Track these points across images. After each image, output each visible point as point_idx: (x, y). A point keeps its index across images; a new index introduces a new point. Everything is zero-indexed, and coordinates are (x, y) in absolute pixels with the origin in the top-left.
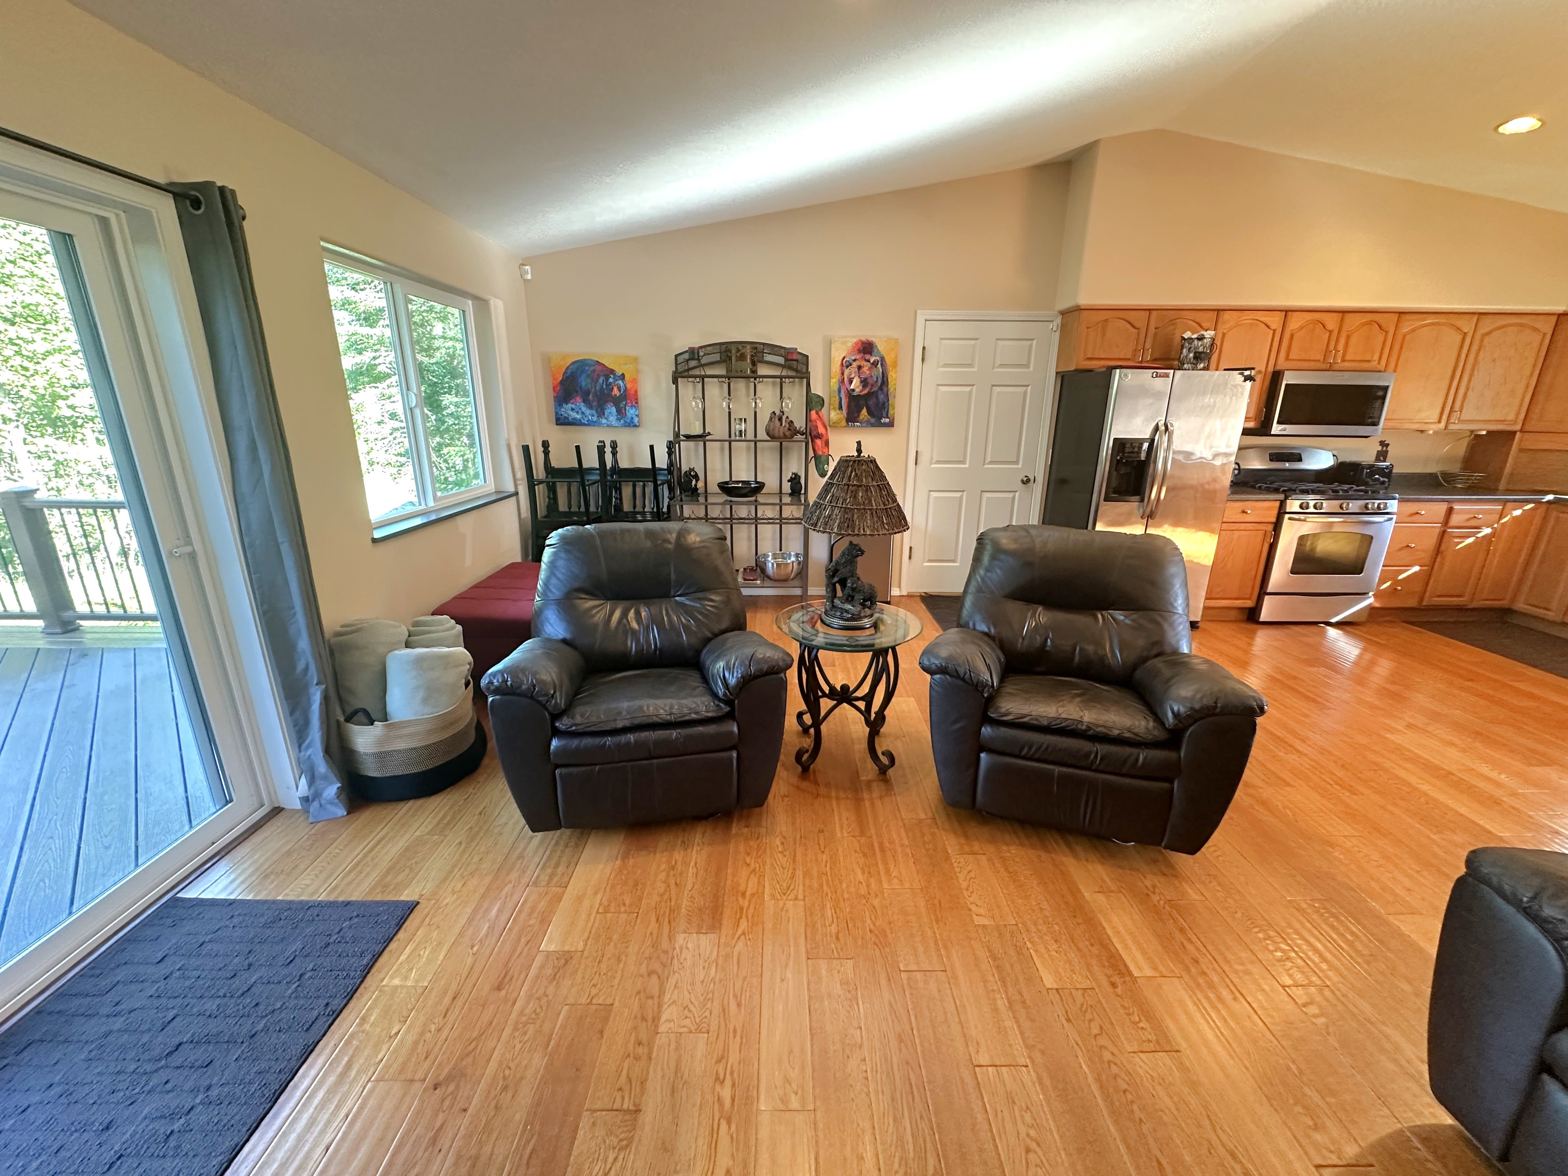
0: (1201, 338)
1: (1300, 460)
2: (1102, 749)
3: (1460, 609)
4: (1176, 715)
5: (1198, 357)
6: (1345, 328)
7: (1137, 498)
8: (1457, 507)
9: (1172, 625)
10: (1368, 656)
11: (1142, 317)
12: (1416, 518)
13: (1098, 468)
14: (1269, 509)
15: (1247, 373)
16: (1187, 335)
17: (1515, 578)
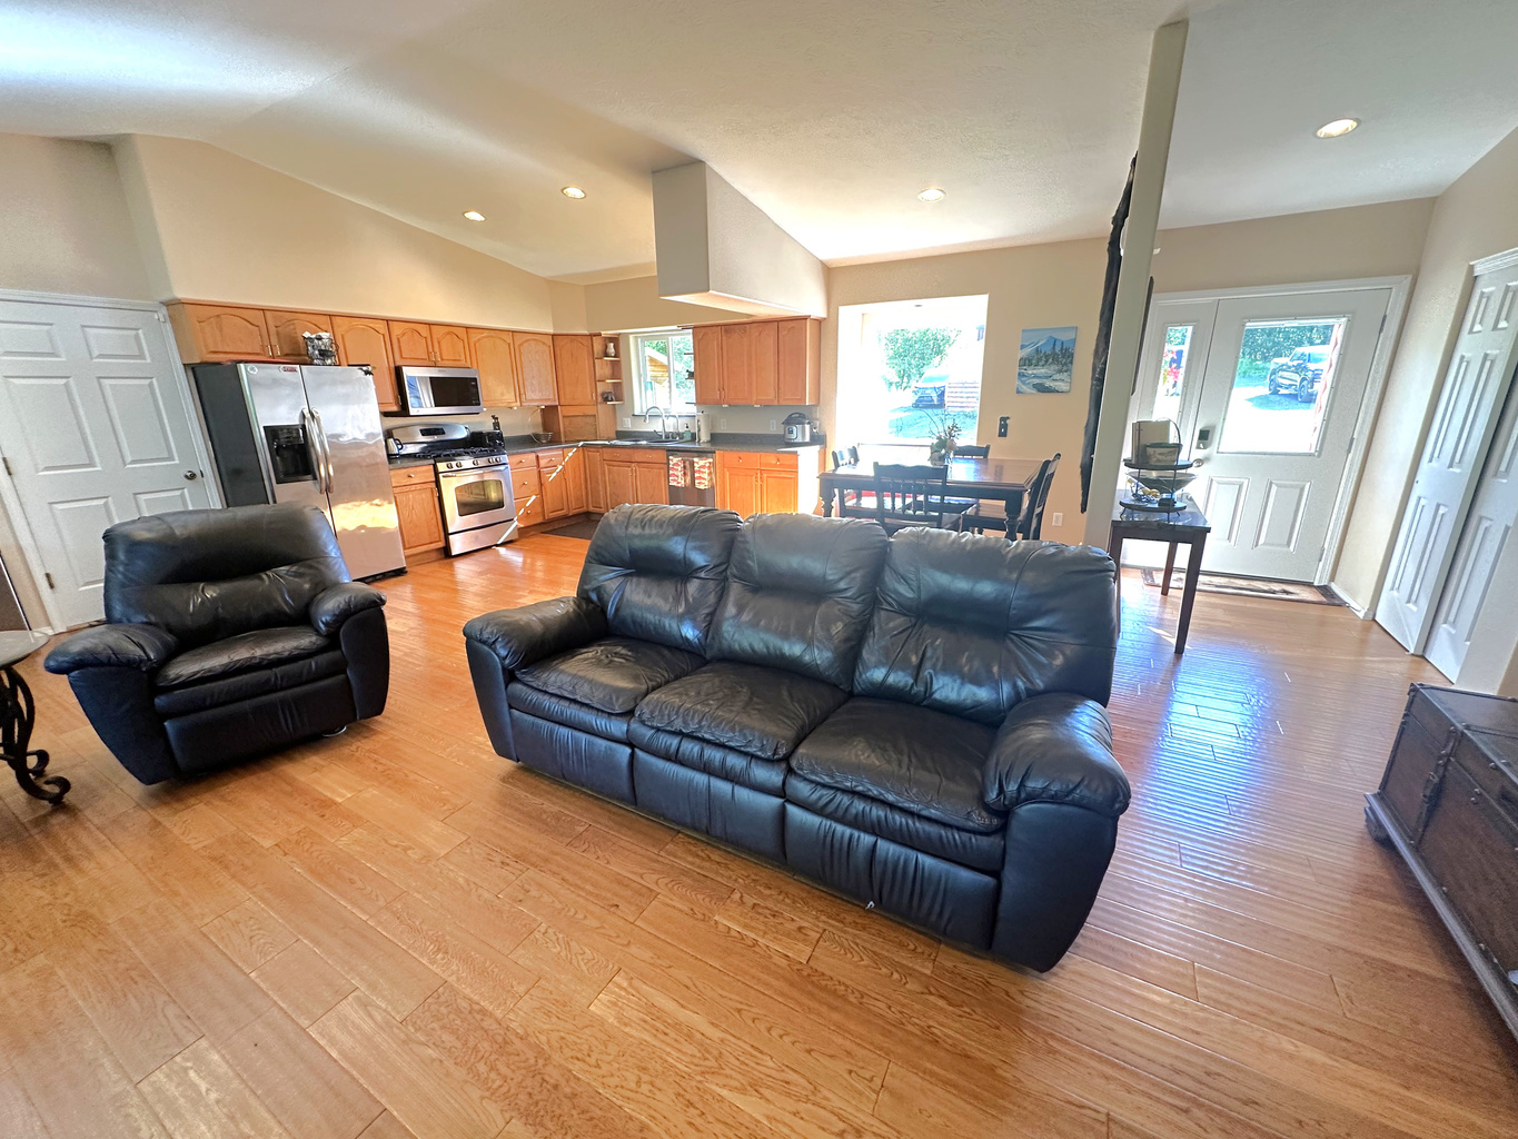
0: (320, 339)
1: (444, 433)
2: (279, 670)
3: (566, 517)
4: (326, 624)
5: (324, 354)
6: (435, 337)
7: (310, 477)
8: (540, 455)
9: (327, 566)
10: (529, 561)
11: (258, 318)
12: (521, 465)
13: (260, 456)
14: (427, 471)
15: (365, 368)
16: (307, 335)
17: (584, 494)
